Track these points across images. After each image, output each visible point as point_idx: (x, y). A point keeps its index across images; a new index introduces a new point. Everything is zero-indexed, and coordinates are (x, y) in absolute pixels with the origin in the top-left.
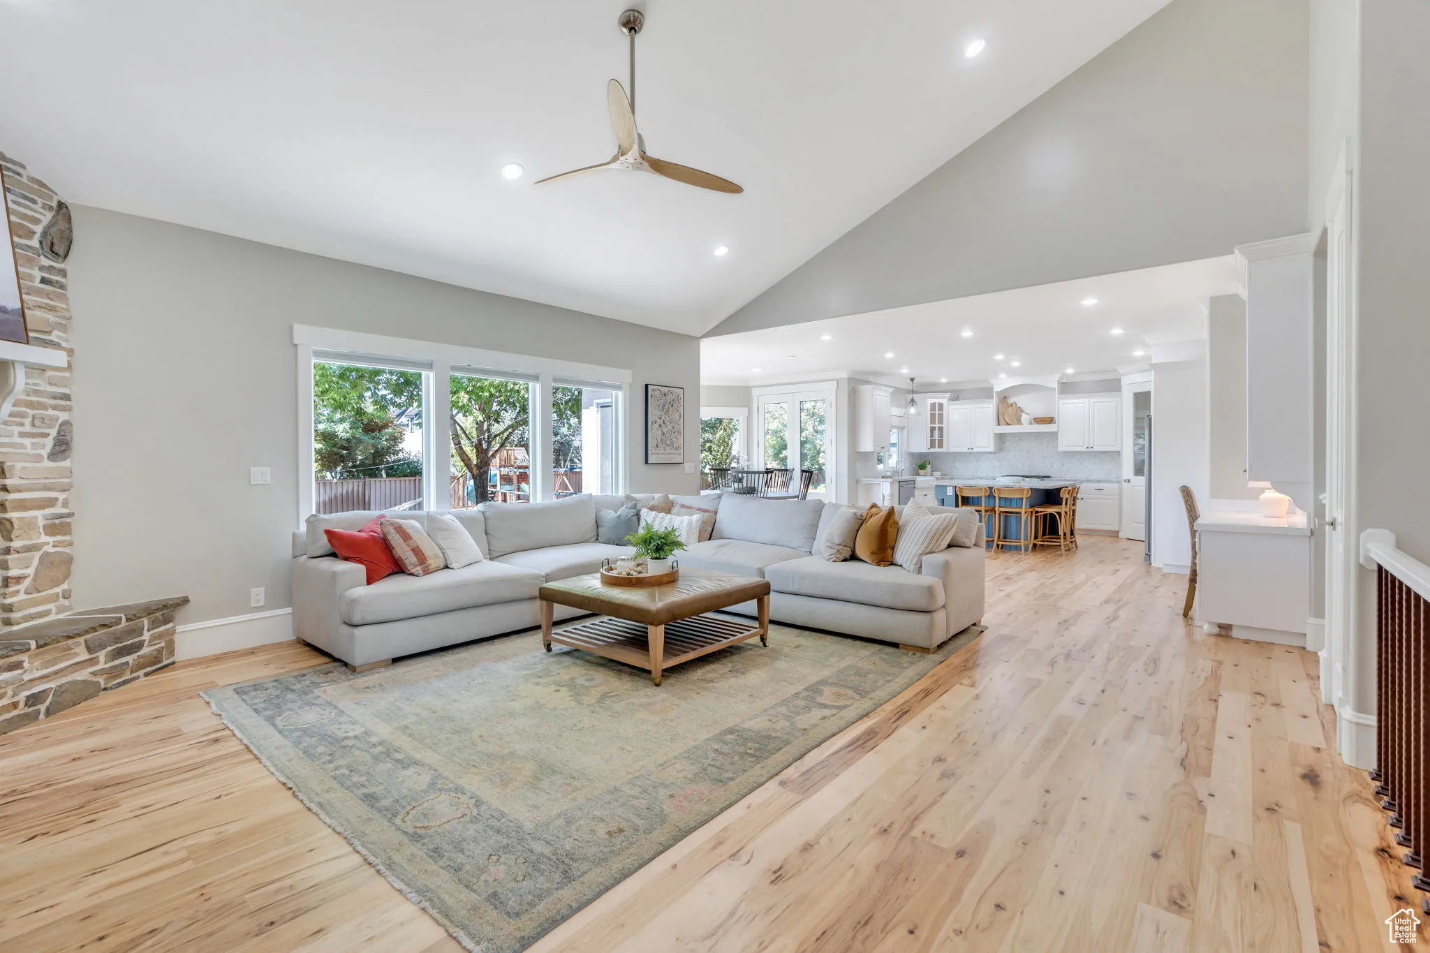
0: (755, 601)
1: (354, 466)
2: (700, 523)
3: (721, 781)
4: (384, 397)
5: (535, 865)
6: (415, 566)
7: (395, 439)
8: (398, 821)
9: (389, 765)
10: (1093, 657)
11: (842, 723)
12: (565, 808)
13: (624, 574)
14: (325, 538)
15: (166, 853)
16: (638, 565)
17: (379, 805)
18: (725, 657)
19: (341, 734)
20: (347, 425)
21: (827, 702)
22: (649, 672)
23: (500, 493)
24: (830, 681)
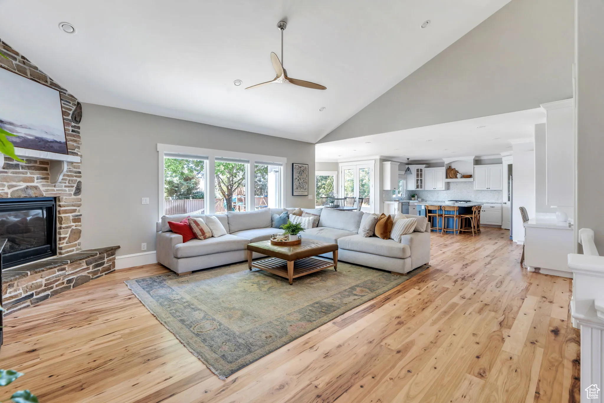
0: (332, 252)
1: (180, 194)
2: (313, 220)
3: (310, 321)
4: (191, 167)
5: (238, 346)
6: (201, 236)
7: (196, 184)
8: (192, 329)
9: (189, 310)
10: (474, 279)
11: (362, 302)
12: (251, 327)
13: (279, 241)
14: (168, 225)
15: (114, 336)
16: (286, 237)
17: (185, 323)
18: (319, 275)
19: (173, 298)
20: (177, 178)
21: (357, 294)
22: (288, 279)
23: (237, 206)
24: (360, 285)
